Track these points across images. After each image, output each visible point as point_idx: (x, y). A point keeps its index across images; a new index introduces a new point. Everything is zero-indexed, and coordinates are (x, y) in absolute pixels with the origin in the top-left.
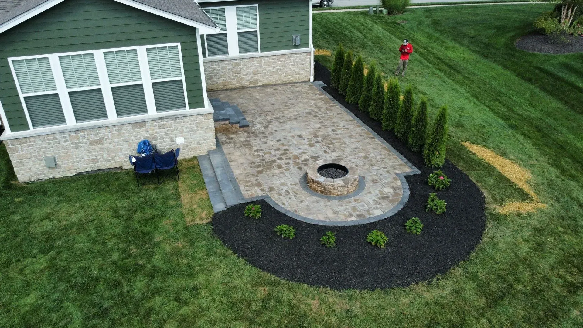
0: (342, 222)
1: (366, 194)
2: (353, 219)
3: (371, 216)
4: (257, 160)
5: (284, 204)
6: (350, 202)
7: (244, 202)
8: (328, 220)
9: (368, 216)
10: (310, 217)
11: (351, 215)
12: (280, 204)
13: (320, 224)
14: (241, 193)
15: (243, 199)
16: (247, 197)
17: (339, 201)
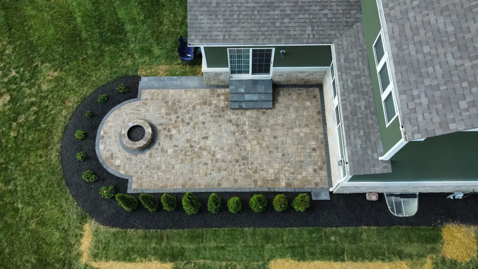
0: (102, 127)
1: (119, 149)
2: (102, 133)
3: (100, 143)
4: (181, 104)
5: (128, 105)
6: (116, 137)
7: (139, 88)
8: (106, 121)
9: (101, 141)
10: (112, 114)
11: (105, 133)
12: (129, 104)
13: (105, 117)
14: (148, 89)
15: (142, 89)
16: (143, 91)
17: (119, 132)
